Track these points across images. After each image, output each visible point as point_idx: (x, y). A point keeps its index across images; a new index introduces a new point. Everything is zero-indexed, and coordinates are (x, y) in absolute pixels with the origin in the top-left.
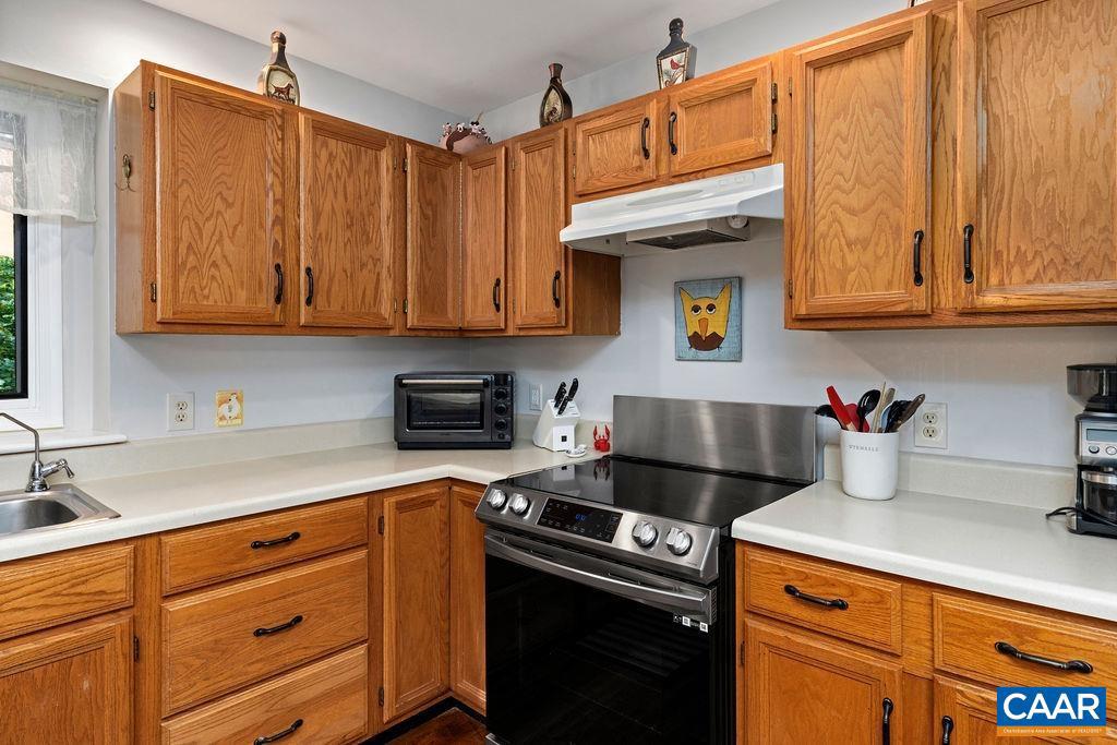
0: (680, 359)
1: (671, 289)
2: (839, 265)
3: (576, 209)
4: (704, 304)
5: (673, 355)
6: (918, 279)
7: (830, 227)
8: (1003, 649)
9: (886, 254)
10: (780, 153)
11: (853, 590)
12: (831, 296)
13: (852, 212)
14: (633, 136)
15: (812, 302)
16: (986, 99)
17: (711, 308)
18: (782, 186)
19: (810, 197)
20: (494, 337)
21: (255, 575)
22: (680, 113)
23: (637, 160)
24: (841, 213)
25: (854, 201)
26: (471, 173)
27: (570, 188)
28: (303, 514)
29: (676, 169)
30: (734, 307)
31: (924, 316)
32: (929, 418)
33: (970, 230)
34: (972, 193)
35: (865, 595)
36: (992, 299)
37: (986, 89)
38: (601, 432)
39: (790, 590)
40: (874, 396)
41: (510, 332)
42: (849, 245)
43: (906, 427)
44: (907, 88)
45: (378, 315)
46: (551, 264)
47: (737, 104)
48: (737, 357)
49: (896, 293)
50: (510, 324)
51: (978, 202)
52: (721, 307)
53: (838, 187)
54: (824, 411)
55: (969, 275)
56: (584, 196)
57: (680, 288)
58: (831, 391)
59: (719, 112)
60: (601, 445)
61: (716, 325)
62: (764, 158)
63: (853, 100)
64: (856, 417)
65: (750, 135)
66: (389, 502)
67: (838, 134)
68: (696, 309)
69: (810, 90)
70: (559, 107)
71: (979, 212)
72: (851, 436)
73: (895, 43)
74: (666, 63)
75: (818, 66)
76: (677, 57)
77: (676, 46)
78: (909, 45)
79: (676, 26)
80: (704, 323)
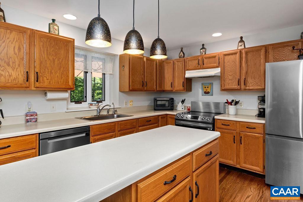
0: (202, 95)
1: (201, 84)
2: (228, 82)
3: (186, 72)
4: (207, 87)
6: (239, 85)
7: (227, 77)
8: (247, 127)
9: (235, 81)
10: (220, 66)
11: (230, 123)
12: (227, 87)
13: (230, 76)
14: (197, 61)
15: (224, 87)
16: (247, 62)
18: (220, 71)
19: (224, 73)
20: (171, 92)
21: (146, 125)
22: (205, 59)
23: (197, 65)
24: (228, 76)
25: (230, 74)
27: (185, 68)
28: (151, 117)
29: (204, 67)
30: (212, 87)
31: (240, 90)
32: (241, 104)
33: (245, 79)
34: (245, 74)
35: (232, 124)
36: (247, 88)
37: (247, 61)
38: (189, 107)
39: (222, 124)
40: (233, 100)
41: (174, 91)
42: (230, 80)
43: (238, 105)
44: (237, 60)
45: (154, 88)
46: (182, 80)
47: (213, 59)
48: (212, 95)
49: (236, 87)
50: (174, 90)
51: (246, 75)
52: (210, 88)
53: (228, 72)
54: (226, 103)
55: (245, 85)
56: (188, 70)
57: (202, 84)
58: (227, 100)
59: (211, 60)
60: (189, 110)
61: (209, 90)
62: (217, 67)
63: (230, 60)
64: (231, 103)
65: (215, 63)
66: (160, 117)
67: (228, 65)
68: (205, 87)
69: (224, 59)
70: (183, 55)
71: (246, 77)
72: (230, 106)
73: (235, 53)
74: (202, 51)
75: (225, 55)
76: (203, 50)
77: (203, 48)
78: (237, 54)
79: (203, 45)
80: (207, 90)
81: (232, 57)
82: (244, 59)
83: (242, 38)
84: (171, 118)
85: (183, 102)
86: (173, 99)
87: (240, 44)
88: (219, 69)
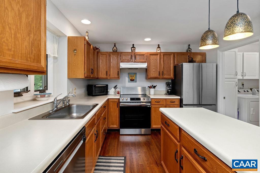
0: (129, 82)
1: (127, 74)
3: (121, 63)
4: (132, 76)
5: (128, 82)
6: (159, 75)
8: (171, 102)
9: (156, 73)
10: (147, 62)
12: (152, 76)
14: (130, 56)
15: (150, 77)
16: (164, 61)
17: (133, 76)
18: (147, 65)
20: (106, 79)
22: (136, 55)
23: (130, 59)
25: (154, 68)
26: (101, 55)
29: (136, 61)
31: (159, 78)
33: (163, 71)
42: (153, 72)
43: (156, 88)
44: (158, 59)
47: (142, 56)
48: (136, 82)
50: (109, 77)
51: (163, 69)
52: (134, 77)
53: (152, 66)
54: (148, 87)
55: (163, 75)
57: (129, 74)
61: (134, 78)
62: (145, 62)
63: (154, 59)
65: (144, 59)
67: (152, 61)
68: (131, 76)
69: (150, 57)
72: (151, 89)
73: (157, 55)
74: (132, 49)
75: (151, 55)
76: (134, 48)
77: (133, 47)
78: (158, 55)
79: (133, 45)
80: (132, 78)
81: (155, 57)
82: (162, 59)
83: (159, 45)
84: (112, 102)
85: (115, 87)
86: (107, 85)
87: (158, 49)
88: (147, 63)
